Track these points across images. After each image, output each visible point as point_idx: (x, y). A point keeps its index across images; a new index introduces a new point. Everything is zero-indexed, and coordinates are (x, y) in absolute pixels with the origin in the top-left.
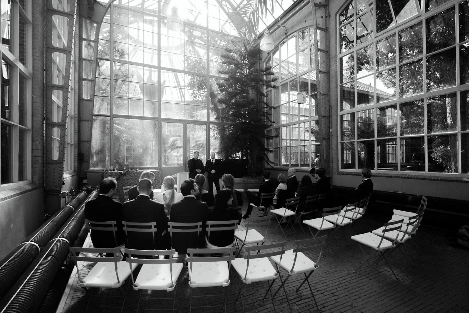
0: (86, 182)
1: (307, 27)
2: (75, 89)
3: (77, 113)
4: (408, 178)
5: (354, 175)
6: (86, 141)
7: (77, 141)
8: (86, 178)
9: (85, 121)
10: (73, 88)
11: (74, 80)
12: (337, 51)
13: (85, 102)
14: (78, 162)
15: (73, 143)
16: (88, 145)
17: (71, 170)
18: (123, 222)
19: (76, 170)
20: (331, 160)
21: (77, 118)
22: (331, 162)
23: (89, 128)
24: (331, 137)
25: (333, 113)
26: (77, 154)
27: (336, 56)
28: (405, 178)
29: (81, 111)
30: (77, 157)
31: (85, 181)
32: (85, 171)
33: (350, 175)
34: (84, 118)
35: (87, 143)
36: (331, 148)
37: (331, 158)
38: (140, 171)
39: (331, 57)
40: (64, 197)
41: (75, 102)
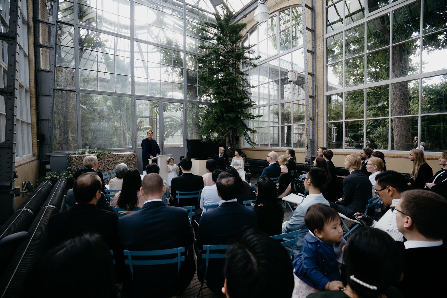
0: (50, 168)
1: (289, 6)
2: (30, 55)
3: (33, 85)
4: (400, 157)
5: (342, 155)
6: (47, 120)
7: (35, 119)
8: (49, 163)
9: (45, 96)
10: (28, 55)
11: (28, 44)
12: (323, 30)
13: (43, 74)
14: (38, 144)
15: (30, 122)
16: (50, 125)
17: (29, 153)
18: (126, 252)
19: (36, 154)
20: (316, 140)
21: (34, 92)
22: (316, 142)
23: (51, 105)
24: (316, 117)
25: (319, 94)
26: (36, 134)
27: (323, 36)
28: (397, 157)
29: (39, 84)
30: (36, 139)
31: (48, 166)
32: (47, 154)
33: (338, 154)
34: (43, 93)
35: (47, 122)
36: (316, 128)
37: (316, 138)
38: (114, 154)
39: (317, 36)
40: (18, 195)
41: (30, 72)
